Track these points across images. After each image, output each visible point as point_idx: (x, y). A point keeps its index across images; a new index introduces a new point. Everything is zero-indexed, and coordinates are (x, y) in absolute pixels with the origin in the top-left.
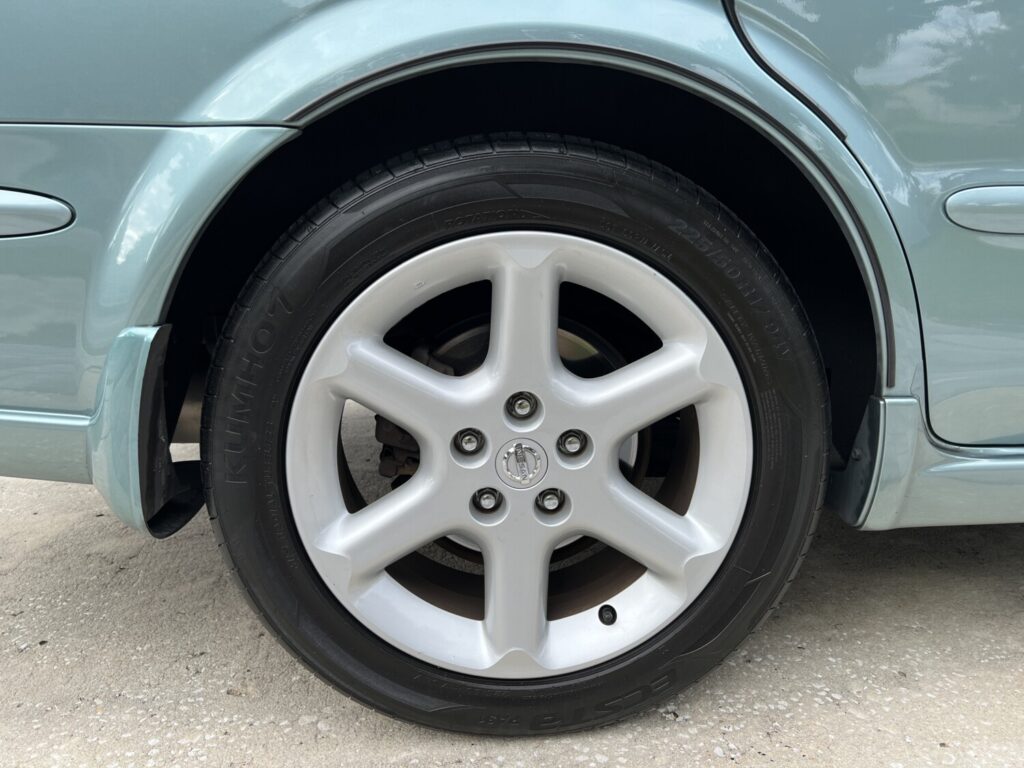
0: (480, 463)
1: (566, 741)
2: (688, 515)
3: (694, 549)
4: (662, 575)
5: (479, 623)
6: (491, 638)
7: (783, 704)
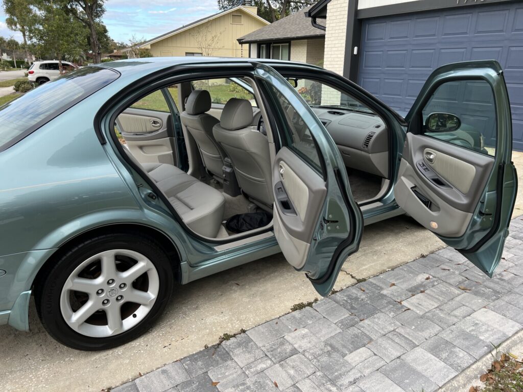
0: (103, 295)
1: (130, 343)
2: (148, 292)
3: (150, 298)
4: (144, 305)
5: (107, 326)
6: (111, 328)
7: (173, 321)
